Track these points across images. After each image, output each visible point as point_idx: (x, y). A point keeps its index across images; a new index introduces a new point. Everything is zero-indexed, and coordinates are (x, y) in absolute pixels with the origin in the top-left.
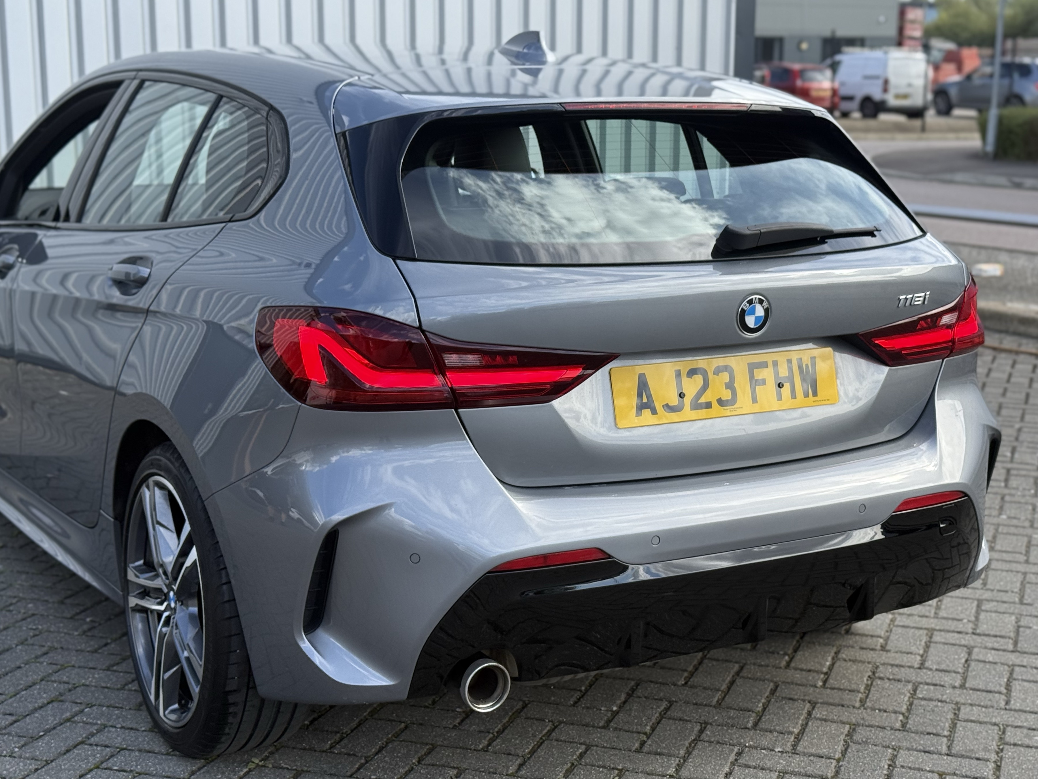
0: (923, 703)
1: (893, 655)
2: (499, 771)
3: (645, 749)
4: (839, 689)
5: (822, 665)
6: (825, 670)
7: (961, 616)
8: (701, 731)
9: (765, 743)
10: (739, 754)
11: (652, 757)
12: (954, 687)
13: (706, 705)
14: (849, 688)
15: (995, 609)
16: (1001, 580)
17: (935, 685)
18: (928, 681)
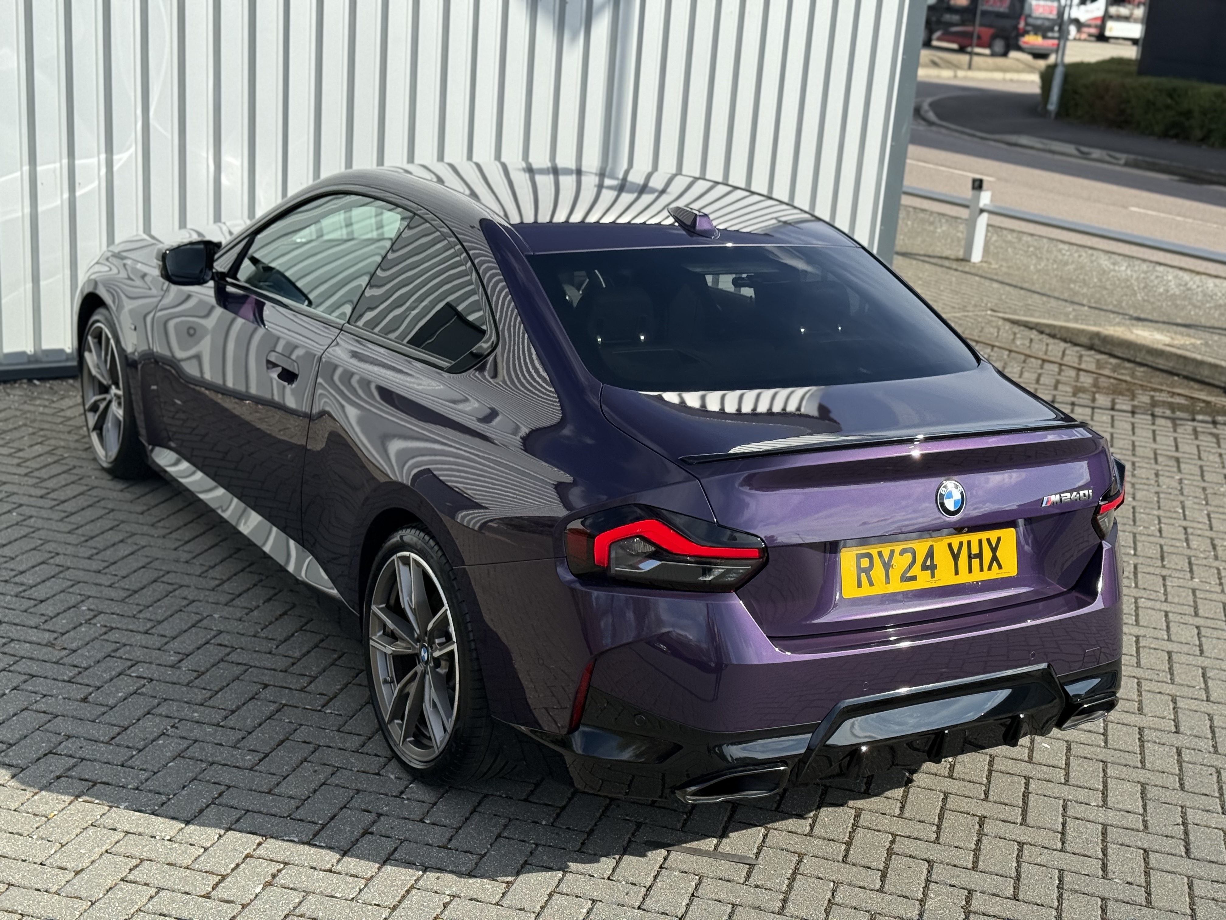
0: (1190, 766)
1: (1151, 719)
2: (887, 812)
3: (991, 798)
4: (1121, 751)
5: (1099, 727)
6: (1102, 731)
7: (1194, 683)
8: (1027, 785)
9: (1082, 799)
10: (1065, 807)
11: (999, 806)
12: (1210, 752)
13: (1022, 760)
14: (1127, 750)
15: (1218, 676)
16: (1214, 648)
17: (1194, 749)
18: (1187, 745)
